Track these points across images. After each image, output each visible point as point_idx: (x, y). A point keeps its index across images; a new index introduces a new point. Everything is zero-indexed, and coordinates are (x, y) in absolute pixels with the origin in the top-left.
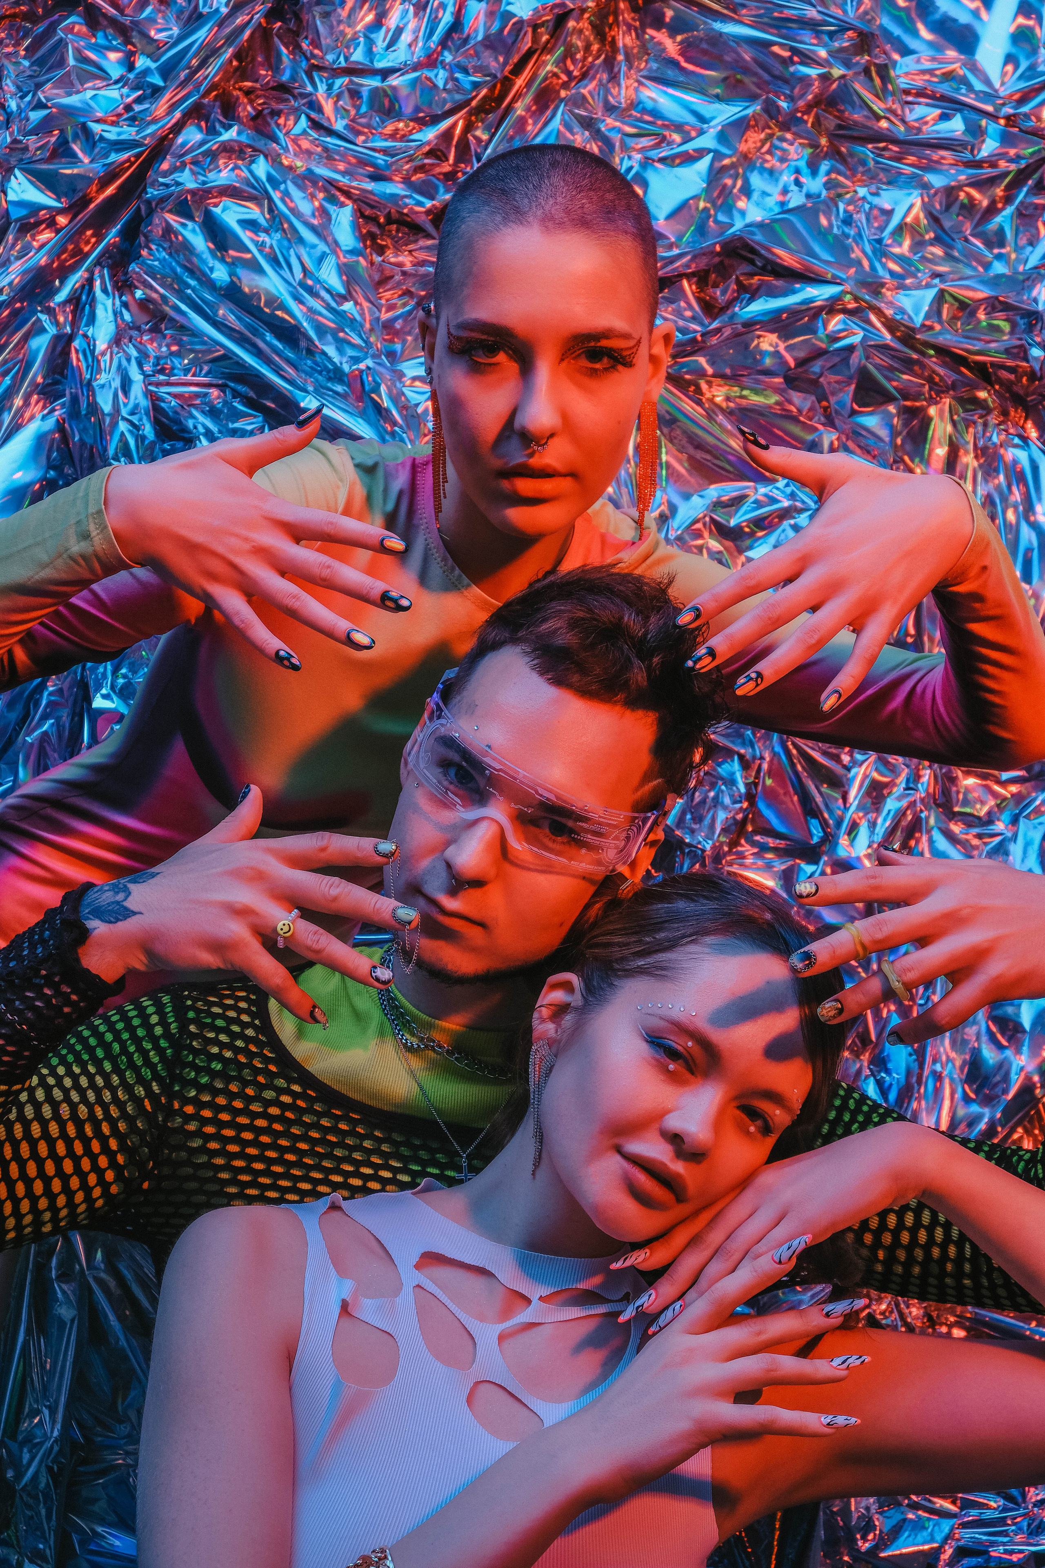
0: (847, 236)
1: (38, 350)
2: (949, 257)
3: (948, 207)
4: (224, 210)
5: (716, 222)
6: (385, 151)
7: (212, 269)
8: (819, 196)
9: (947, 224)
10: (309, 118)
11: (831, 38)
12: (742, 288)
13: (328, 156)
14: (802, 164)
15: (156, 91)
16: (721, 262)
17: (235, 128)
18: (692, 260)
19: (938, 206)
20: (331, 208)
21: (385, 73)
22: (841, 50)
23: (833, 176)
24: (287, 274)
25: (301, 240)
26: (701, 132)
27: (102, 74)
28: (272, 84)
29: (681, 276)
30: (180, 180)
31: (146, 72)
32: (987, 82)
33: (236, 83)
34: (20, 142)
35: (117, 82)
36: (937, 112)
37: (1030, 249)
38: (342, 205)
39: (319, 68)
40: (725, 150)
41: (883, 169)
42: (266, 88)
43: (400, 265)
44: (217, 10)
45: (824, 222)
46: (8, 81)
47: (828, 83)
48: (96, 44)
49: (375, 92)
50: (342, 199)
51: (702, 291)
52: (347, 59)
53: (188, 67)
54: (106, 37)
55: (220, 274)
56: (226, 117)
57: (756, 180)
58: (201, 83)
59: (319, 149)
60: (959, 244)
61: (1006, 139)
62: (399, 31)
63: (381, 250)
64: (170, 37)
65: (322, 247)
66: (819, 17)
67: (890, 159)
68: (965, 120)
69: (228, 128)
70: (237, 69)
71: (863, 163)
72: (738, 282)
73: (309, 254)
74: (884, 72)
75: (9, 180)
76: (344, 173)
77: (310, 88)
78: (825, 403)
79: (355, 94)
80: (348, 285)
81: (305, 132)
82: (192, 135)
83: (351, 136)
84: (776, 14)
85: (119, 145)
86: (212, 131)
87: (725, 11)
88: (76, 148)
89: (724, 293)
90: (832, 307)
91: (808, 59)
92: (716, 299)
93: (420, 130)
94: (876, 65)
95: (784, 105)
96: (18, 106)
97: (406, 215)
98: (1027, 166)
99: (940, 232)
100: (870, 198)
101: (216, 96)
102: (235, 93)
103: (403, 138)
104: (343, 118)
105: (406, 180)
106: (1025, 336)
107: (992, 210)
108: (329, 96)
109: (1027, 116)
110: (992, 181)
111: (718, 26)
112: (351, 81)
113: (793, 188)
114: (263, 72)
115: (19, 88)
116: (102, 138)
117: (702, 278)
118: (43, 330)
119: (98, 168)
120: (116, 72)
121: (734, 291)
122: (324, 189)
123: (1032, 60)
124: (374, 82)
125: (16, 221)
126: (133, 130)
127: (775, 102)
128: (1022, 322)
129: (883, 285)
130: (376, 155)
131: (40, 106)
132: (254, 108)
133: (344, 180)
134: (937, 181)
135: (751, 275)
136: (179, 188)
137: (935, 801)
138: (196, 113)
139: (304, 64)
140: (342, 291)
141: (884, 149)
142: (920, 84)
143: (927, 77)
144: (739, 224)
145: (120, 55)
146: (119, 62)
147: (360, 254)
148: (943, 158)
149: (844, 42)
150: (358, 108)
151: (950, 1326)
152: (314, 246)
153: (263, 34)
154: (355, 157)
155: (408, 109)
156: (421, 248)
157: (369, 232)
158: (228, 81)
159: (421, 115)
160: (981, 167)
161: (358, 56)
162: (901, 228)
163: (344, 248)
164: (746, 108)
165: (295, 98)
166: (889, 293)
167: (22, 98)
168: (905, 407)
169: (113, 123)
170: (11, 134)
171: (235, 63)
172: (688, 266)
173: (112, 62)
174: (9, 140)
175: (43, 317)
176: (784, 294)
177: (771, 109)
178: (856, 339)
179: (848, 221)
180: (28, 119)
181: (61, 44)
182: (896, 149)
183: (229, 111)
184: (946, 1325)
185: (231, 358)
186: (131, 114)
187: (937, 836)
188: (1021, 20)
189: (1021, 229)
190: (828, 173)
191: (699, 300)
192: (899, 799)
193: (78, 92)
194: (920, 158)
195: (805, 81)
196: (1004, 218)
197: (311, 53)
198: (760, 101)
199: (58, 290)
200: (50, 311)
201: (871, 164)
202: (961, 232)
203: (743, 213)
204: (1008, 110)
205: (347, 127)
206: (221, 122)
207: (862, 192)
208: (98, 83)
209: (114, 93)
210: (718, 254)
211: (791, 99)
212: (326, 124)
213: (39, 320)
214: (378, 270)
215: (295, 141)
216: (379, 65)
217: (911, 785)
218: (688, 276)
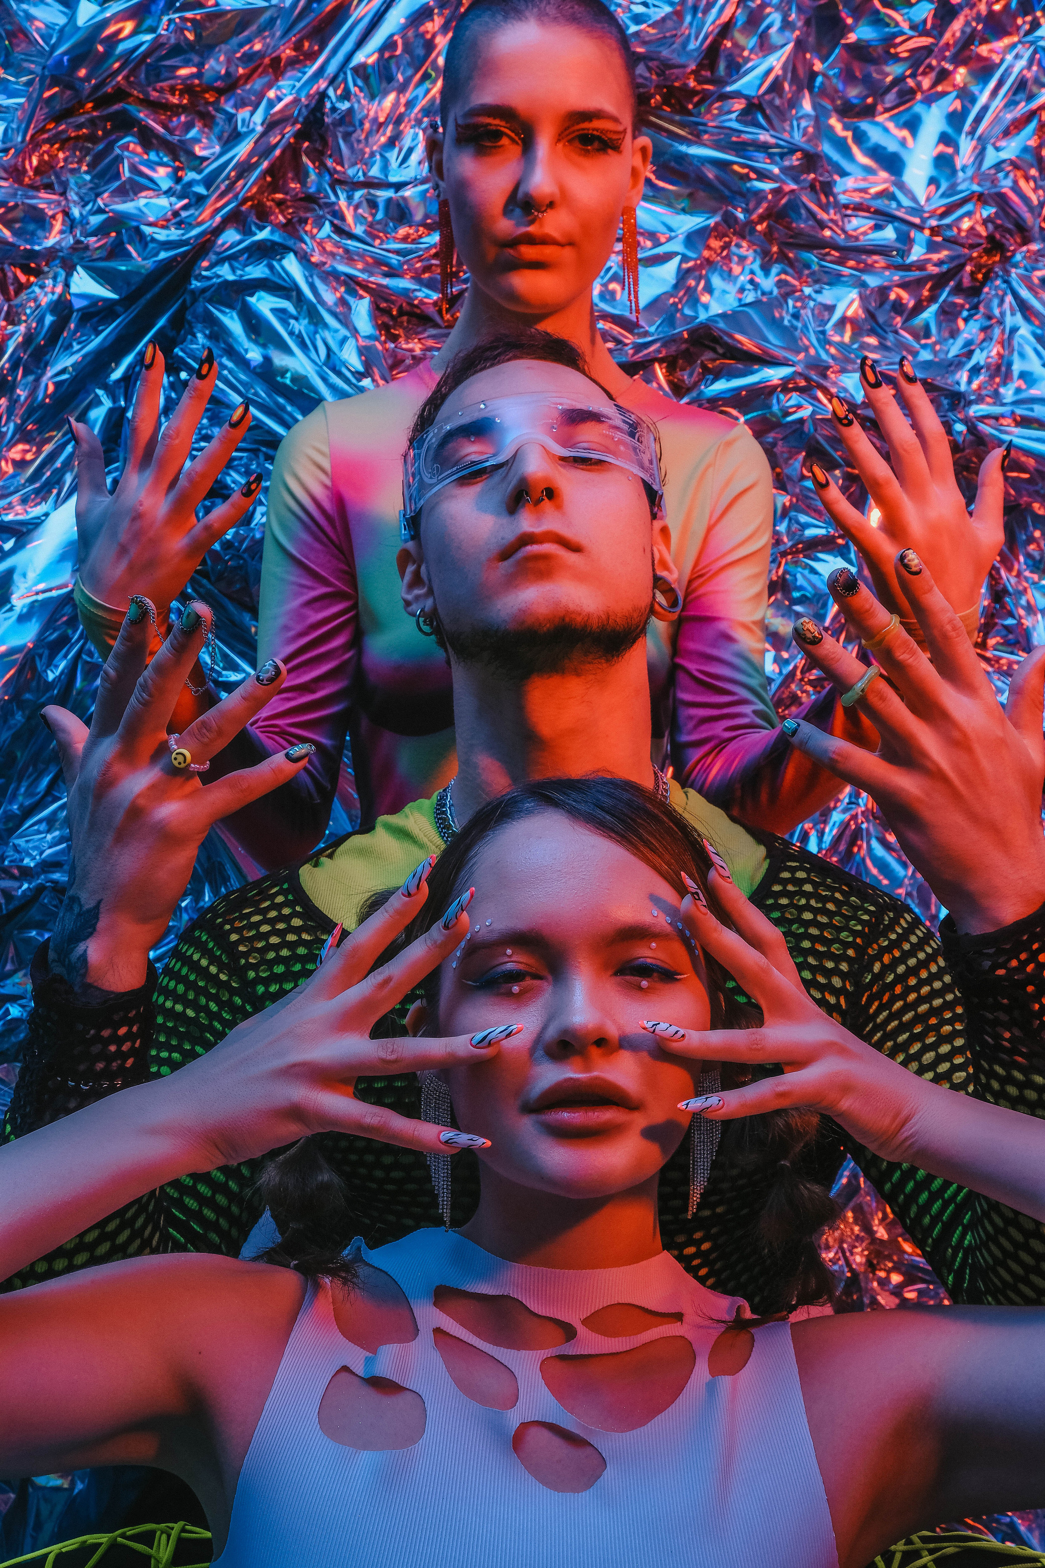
0: (796, 328)
1: (96, 420)
2: (882, 347)
3: (881, 305)
4: (258, 300)
5: (683, 315)
6: (397, 252)
7: (246, 351)
8: (771, 293)
9: (881, 320)
10: (332, 223)
11: (782, 158)
12: (706, 370)
13: (349, 257)
14: (756, 267)
15: (200, 199)
16: (687, 350)
17: (268, 229)
18: (662, 346)
19: (873, 304)
20: (351, 300)
21: (399, 186)
22: (792, 168)
23: (783, 276)
24: (313, 354)
25: (326, 326)
26: (669, 239)
27: (153, 186)
28: (301, 195)
29: (654, 360)
30: (219, 273)
31: (190, 184)
32: (914, 199)
33: (269, 194)
34: (82, 242)
35: (166, 193)
36: (871, 223)
37: (951, 341)
38: (362, 297)
39: (340, 182)
40: (691, 254)
41: (826, 272)
42: (296, 199)
43: (411, 350)
44: (253, 130)
45: (777, 315)
46: (72, 194)
47: (779, 197)
48: (148, 160)
49: (389, 201)
50: (361, 292)
51: (671, 374)
52: (365, 174)
53: (228, 177)
54: (158, 155)
55: (254, 355)
56: (261, 220)
57: (716, 281)
58: (238, 193)
59: (341, 250)
60: (891, 337)
61: (932, 247)
62: (410, 150)
63: (394, 338)
64: (213, 154)
65: (344, 332)
66: (772, 141)
67: (831, 262)
68: (896, 230)
69: (261, 229)
70: (270, 184)
71: (808, 266)
72: (704, 366)
73: (333, 337)
74: (827, 188)
75: (72, 275)
76: (363, 271)
77: (333, 198)
78: (778, 470)
79: (372, 204)
80: (367, 365)
81: (329, 237)
82: (231, 236)
83: (369, 240)
84: (734, 139)
85: (167, 245)
86: (247, 232)
87: (690, 137)
88: (130, 248)
89: (691, 375)
90: (786, 386)
91: (763, 176)
92: (683, 381)
93: (429, 234)
94: (820, 182)
95: (741, 216)
96: (81, 214)
97: (416, 306)
98: (949, 271)
99: (874, 325)
100: (814, 295)
101: (252, 206)
102: (268, 204)
103: (414, 241)
104: (361, 224)
105: (417, 278)
106: (950, 414)
107: (919, 308)
108: (349, 205)
109: (949, 227)
110: (919, 283)
111: (683, 148)
112: (369, 194)
113: (749, 286)
114: (293, 185)
115: (81, 198)
116: (153, 240)
117: (671, 364)
118: (99, 403)
119: (149, 264)
120: (165, 185)
121: (699, 374)
122: (345, 283)
123: (952, 181)
124: (389, 193)
125: (78, 310)
126: (181, 232)
127: (733, 214)
128: (945, 402)
129: (828, 368)
130: (390, 255)
131: (100, 211)
132: (285, 217)
133: (363, 276)
134: (873, 281)
135: (714, 360)
136: (219, 280)
137: (873, 814)
138: (234, 219)
139: (327, 178)
140: (361, 369)
141: (828, 254)
142: (857, 200)
143: (862, 195)
144: (703, 316)
145: (169, 169)
146: (168, 175)
147: (377, 339)
148: (876, 262)
149: (794, 160)
150: (374, 215)
151: (889, 1271)
152: (336, 331)
153: (292, 152)
154: (371, 257)
155: (418, 216)
156: (428, 337)
157: (384, 323)
158: (263, 193)
159: (429, 221)
160: (910, 270)
161: (375, 172)
162: (843, 321)
163: (362, 334)
164: (708, 219)
165: (320, 207)
166: (833, 376)
167: (84, 206)
168: (848, 473)
169: (163, 227)
170: (75, 236)
171: (269, 179)
172: (659, 351)
173: (162, 175)
174: (72, 241)
175: (100, 392)
176: (744, 374)
177: (729, 220)
178: (805, 413)
179: (796, 316)
180: (88, 223)
181: (119, 159)
182: (837, 254)
183: (263, 217)
184: (885, 1270)
185: (261, 428)
186: (178, 219)
187: (875, 844)
188: (941, 147)
189: (944, 325)
190: (779, 274)
191: (670, 383)
192: (844, 811)
193: (133, 200)
194: (858, 262)
195: (759, 195)
196: (929, 314)
197: (335, 169)
198: (721, 213)
199: (113, 370)
200: (106, 387)
201: (815, 267)
202: (891, 325)
203: (706, 307)
204: (933, 223)
205: (365, 232)
206: (256, 224)
207: (807, 291)
208: (151, 193)
209: (163, 202)
210: (686, 341)
211: (746, 211)
212: (347, 229)
213: (97, 396)
214: (391, 356)
215: (320, 244)
216: (393, 179)
217: (853, 800)
218: (661, 361)
